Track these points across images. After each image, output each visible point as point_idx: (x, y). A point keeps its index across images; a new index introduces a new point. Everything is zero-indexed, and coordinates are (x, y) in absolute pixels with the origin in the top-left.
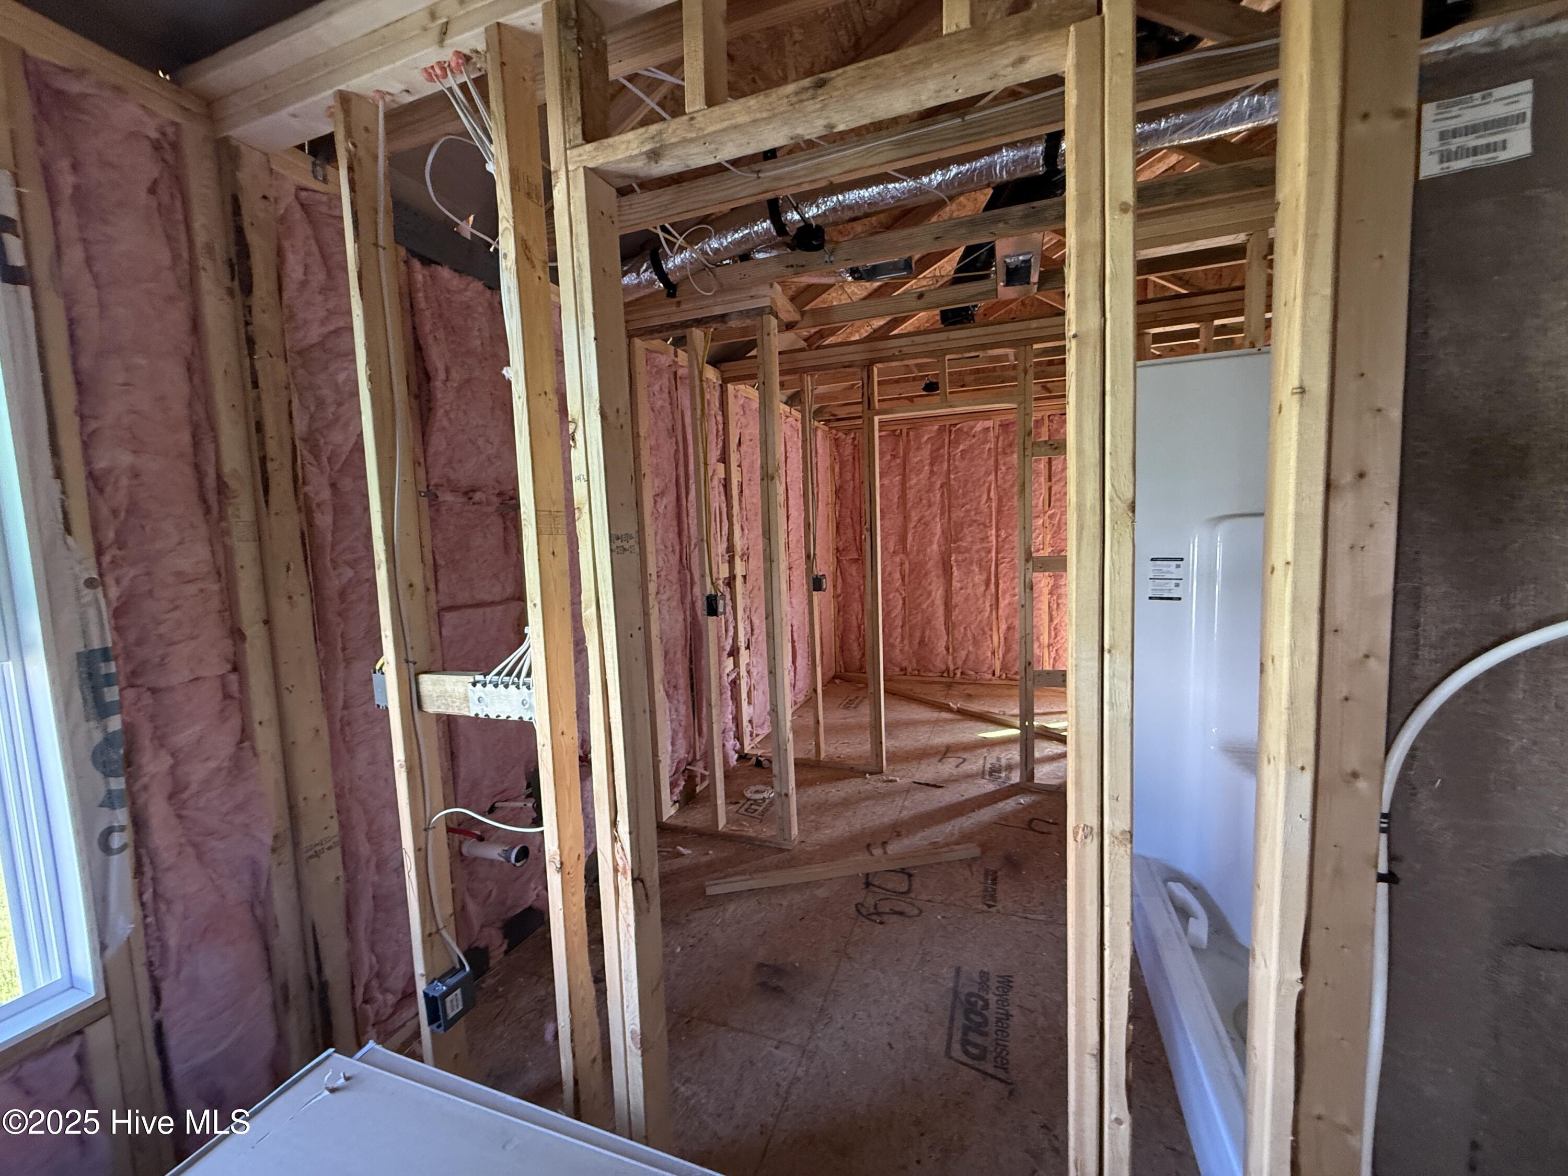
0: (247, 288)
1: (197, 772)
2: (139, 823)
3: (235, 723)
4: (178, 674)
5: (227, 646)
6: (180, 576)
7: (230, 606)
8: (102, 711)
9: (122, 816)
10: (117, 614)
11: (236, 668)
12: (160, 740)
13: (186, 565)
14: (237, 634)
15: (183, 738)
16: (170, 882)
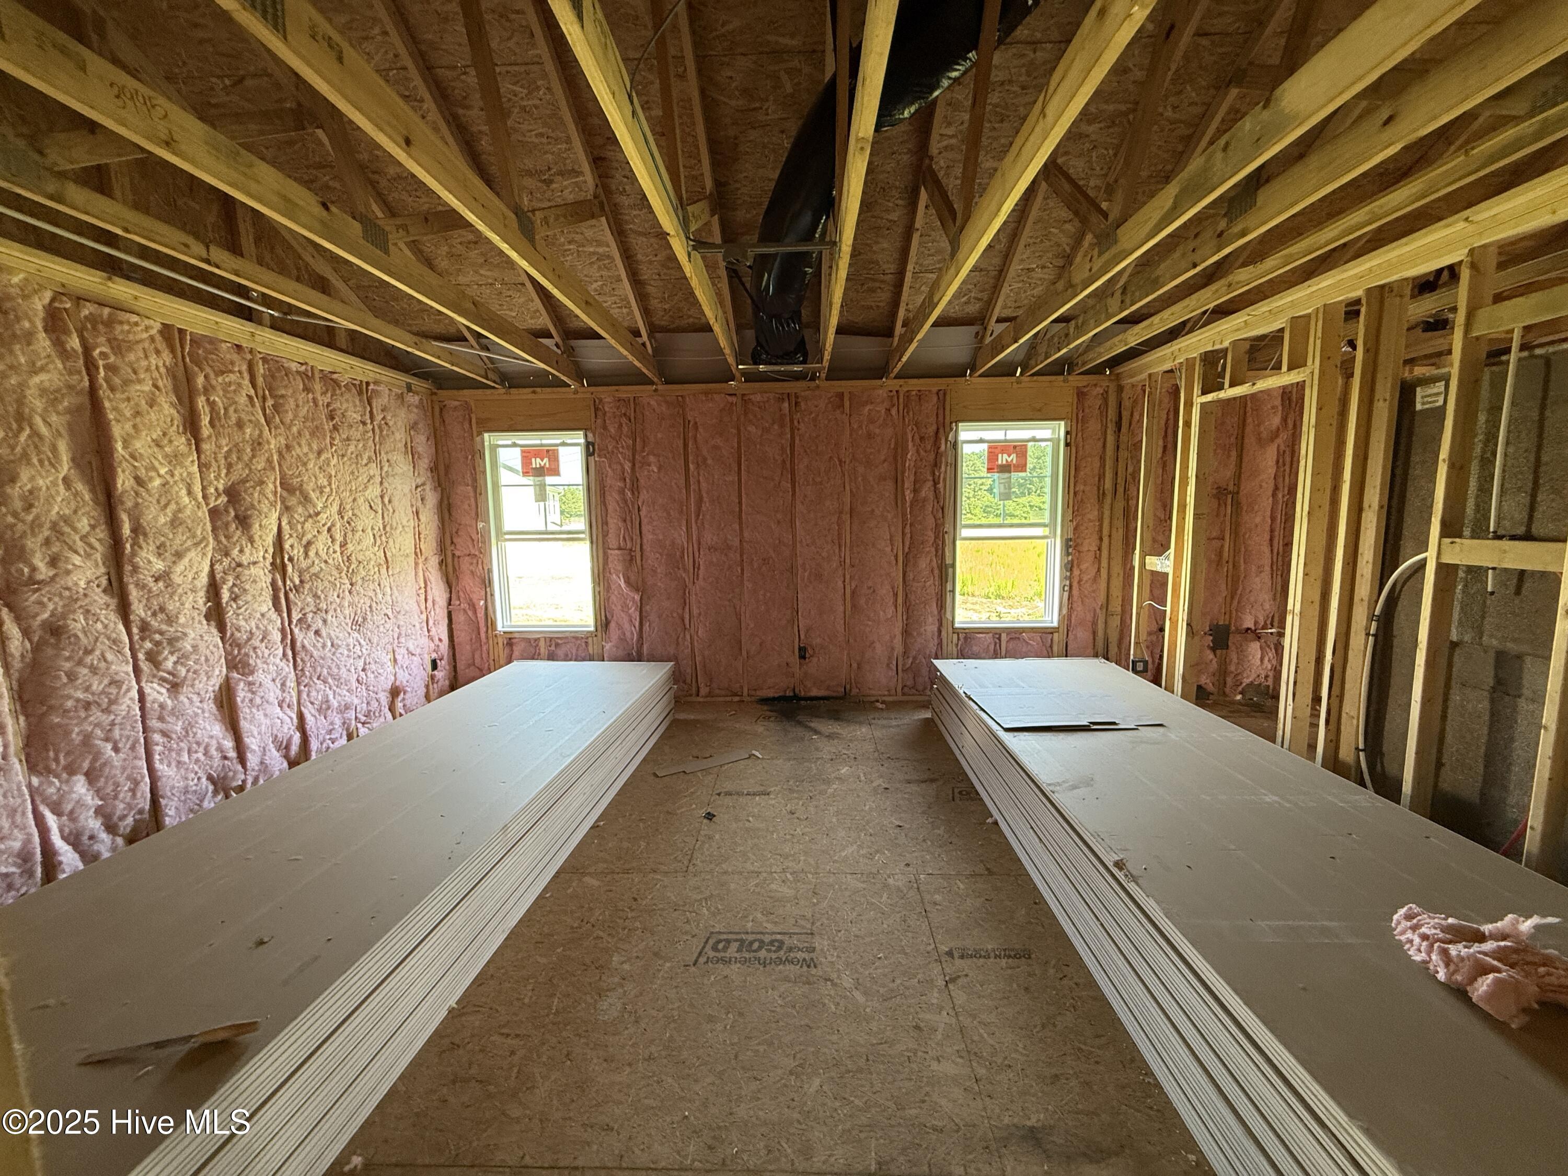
0: (1119, 430)
1: (1085, 578)
2: (1071, 586)
3: (1096, 566)
4: (1085, 548)
5: (1098, 542)
6: (1090, 521)
7: (1101, 531)
8: (1068, 554)
9: (1068, 583)
10: (1075, 529)
11: (1099, 549)
12: (1078, 566)
13: (1091, 517)
14: (1101, 539)
15: (1083, 567)
16: (1075, 605)
